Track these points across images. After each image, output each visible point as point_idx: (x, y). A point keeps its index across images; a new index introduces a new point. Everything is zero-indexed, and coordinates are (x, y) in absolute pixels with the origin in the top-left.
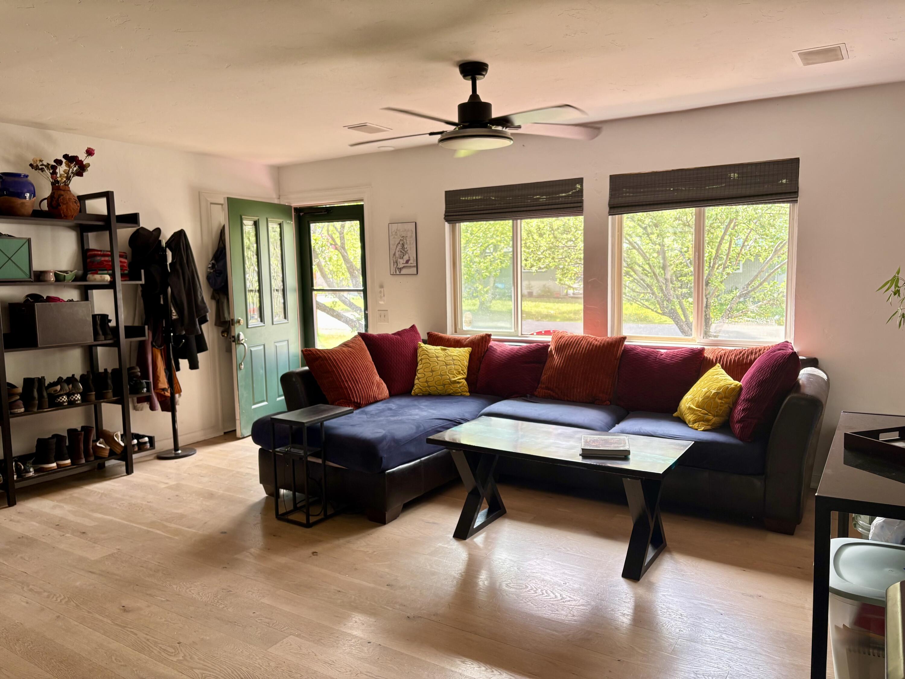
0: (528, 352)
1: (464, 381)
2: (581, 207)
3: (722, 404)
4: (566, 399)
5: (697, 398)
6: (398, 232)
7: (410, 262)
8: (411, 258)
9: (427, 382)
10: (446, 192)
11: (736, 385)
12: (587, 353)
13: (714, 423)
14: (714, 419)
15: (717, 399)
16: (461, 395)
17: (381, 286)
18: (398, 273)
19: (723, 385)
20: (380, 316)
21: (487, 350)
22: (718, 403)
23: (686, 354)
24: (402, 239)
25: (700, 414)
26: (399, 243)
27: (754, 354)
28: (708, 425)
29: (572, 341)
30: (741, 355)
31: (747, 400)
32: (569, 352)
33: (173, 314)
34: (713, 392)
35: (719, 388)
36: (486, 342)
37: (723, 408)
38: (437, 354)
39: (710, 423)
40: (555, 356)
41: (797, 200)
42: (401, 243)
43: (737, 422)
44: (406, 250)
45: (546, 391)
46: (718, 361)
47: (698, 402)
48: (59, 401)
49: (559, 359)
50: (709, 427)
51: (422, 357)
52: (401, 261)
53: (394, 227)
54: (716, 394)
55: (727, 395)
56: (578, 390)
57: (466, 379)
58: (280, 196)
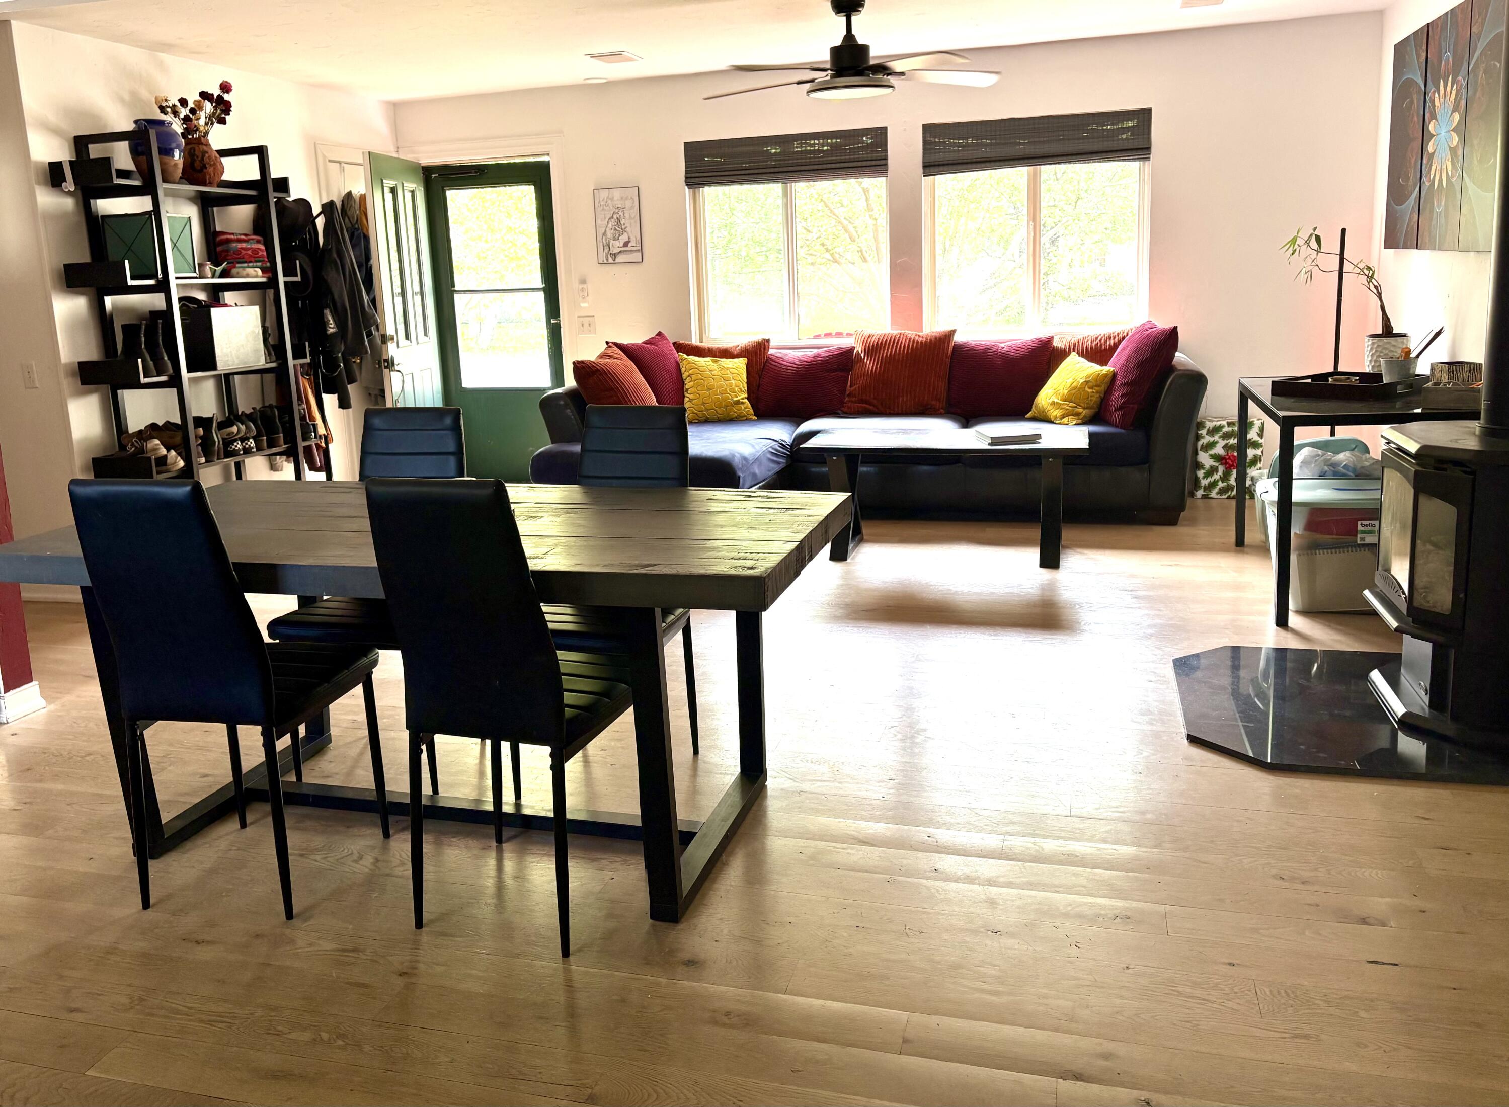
0: (829, 358)
1: (746, 400)
2: (885, 165)
3: (1093, 394)
4: (888, 412)
5: (1061, 391)
6: (609, 202)
7: (630, 245)
8: (633, 239)
9: (703, 403)
10: (685, 143)
11: (1109, 371)
12: (911, 352)
13: (1085, 416)
14: (1084, 412)
15: (1087, 389)
16: (747, 419)
17: (583, 281)
18: (610, 260)
19: (1091, 372)
20: (583, 325)
21: (767, 360)
22: (1088, 392)
23: (1034, 345)
24: (617, 211)
25: (1068, 408)
26: (612, 217)
27: (1112, 338)
28: (1078, 419)
29: (886, 340)
30: (1098, 341)
31: (1125, 384)
32: (887, 353)
33: (330, 326)
34: (1081, 381)
35: (1088, 376)
36: (764, 349)
37: (1094, 399)
38: (709, 367)
39: (1081, 417)
40: (866, 360)
41: (1149, 158)
42: (615, 217)
43: (1115, 410)
44: (623, 227)
45: (860, 405)
46: (1072, 350)
47: (1063, 395)
48: (234, 449)
49: (874, 363)
50: (1079, 421)
51: (690, 372)
52: (617, 243)
53: (604, 194)
54: (1085, 383)
55: (1098, 383)
56: (905, 399)
57: (748, 398)
58: (398, 148)
